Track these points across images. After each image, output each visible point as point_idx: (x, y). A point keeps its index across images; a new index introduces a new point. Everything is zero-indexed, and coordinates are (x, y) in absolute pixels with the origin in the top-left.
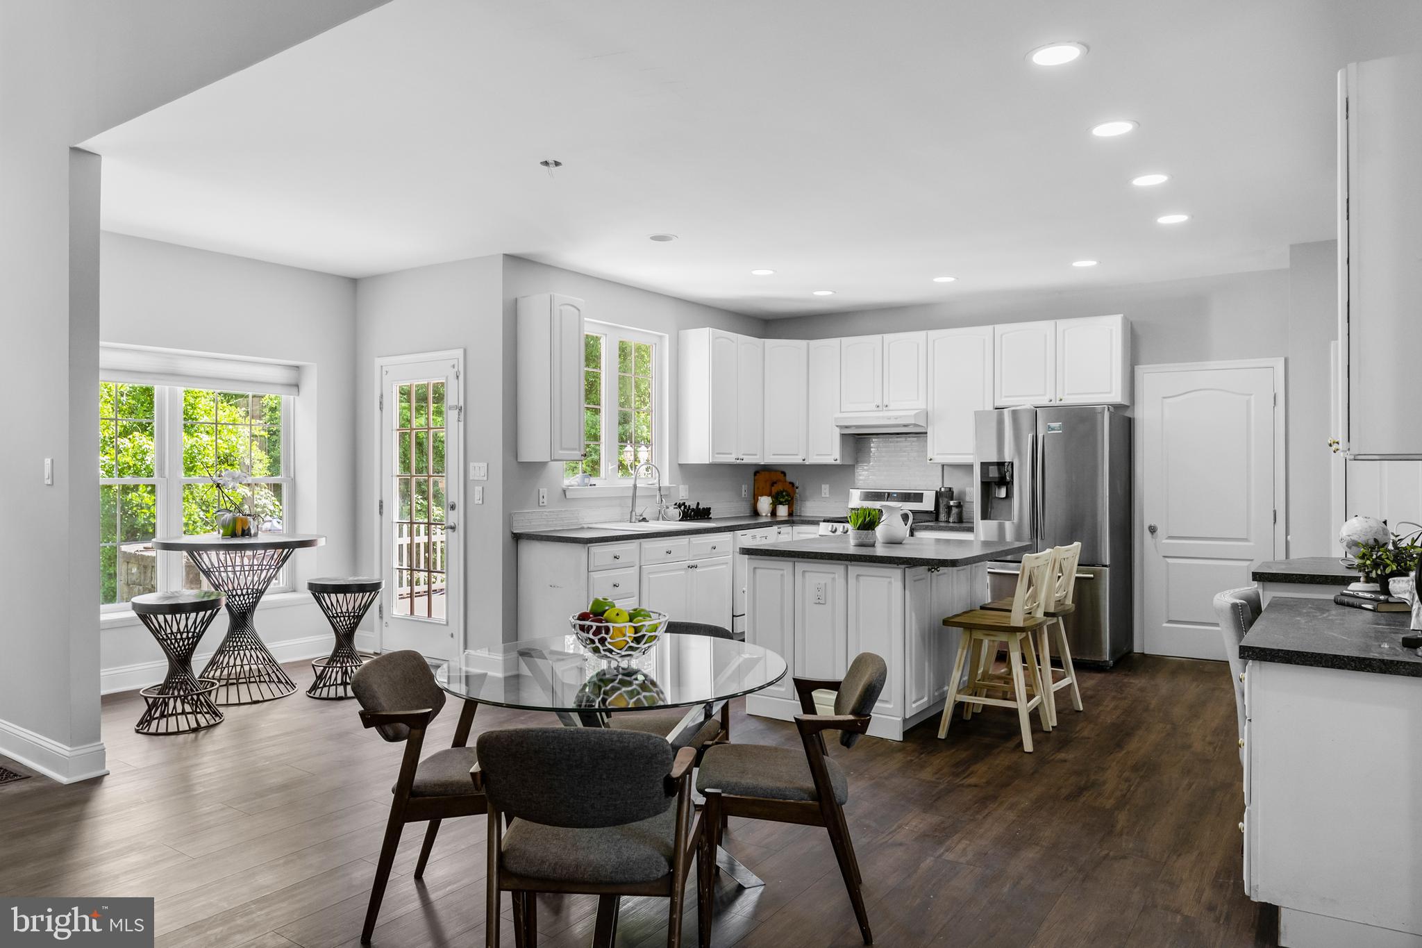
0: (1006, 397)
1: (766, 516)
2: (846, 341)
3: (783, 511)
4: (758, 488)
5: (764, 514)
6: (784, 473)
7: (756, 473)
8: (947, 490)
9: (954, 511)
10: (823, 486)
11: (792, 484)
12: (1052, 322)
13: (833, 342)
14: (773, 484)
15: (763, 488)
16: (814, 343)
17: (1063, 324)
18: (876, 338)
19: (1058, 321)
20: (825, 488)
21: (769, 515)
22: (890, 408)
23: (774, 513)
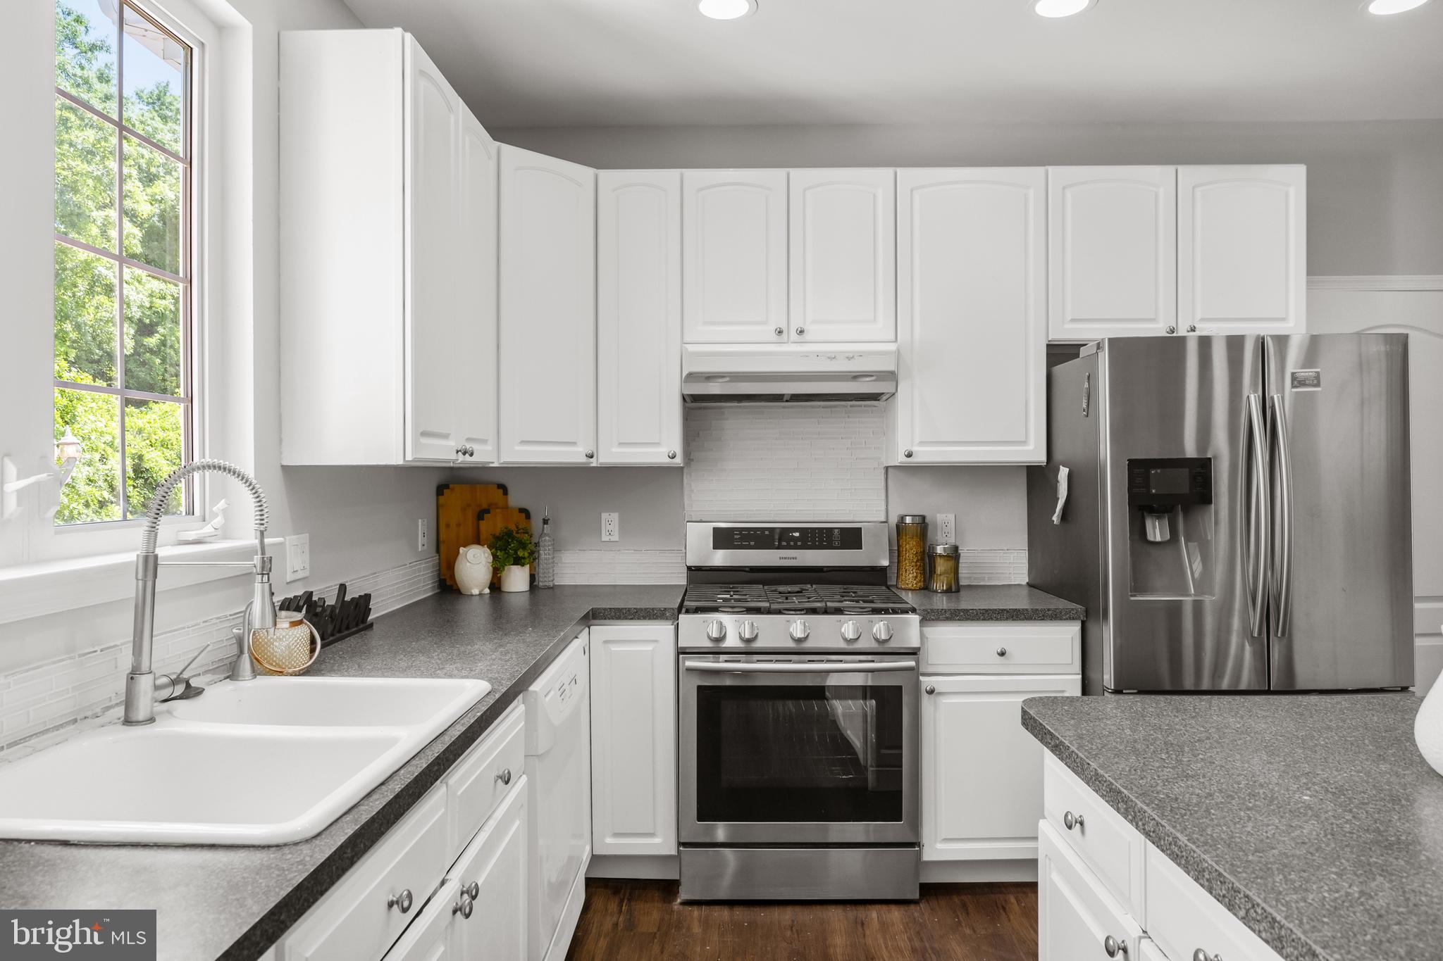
0: (1073, 320)
1: (480, 595)
2: (695, 176)
3: (517, 579)
4: (448, 526)
5: (476, 591)
6: (503, 488)
7: (441, 489)
8: (917, 520)
9: (941, 566)
10: (605, 516)
11: (526, 513)
12: (1170, 169)
13: (667, 177)
14: (481, 515)
15: (459, 525)
16: (611, 178)
17: (1189, 173)
18: (774, 176)
19: (1181, 169)
20: (610, 522)
21: (487, 591)
22: (807, 337)
23: (496, 586)
